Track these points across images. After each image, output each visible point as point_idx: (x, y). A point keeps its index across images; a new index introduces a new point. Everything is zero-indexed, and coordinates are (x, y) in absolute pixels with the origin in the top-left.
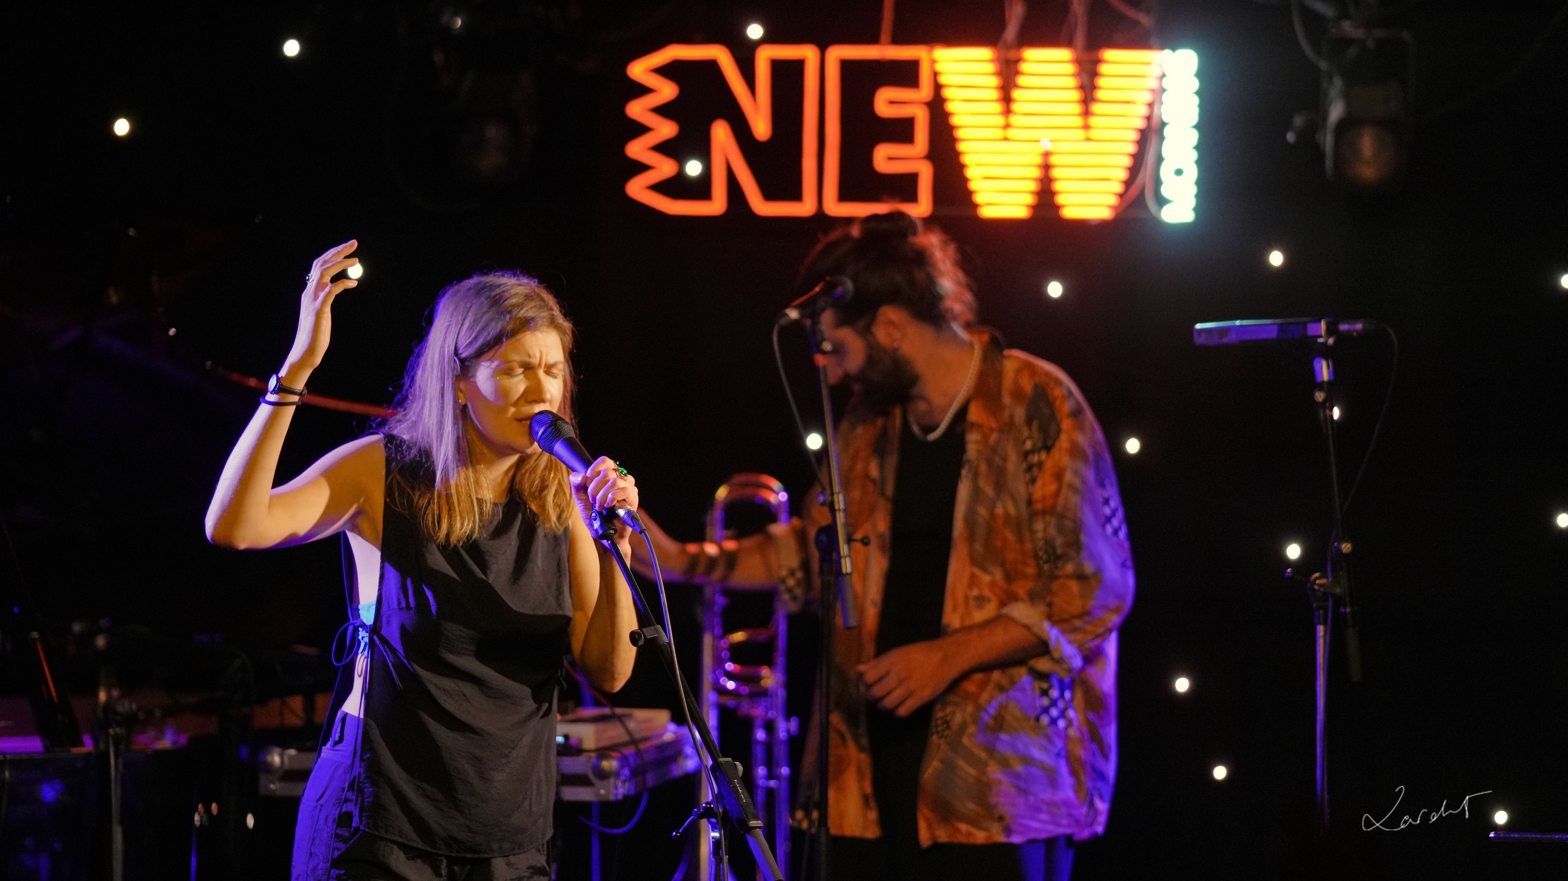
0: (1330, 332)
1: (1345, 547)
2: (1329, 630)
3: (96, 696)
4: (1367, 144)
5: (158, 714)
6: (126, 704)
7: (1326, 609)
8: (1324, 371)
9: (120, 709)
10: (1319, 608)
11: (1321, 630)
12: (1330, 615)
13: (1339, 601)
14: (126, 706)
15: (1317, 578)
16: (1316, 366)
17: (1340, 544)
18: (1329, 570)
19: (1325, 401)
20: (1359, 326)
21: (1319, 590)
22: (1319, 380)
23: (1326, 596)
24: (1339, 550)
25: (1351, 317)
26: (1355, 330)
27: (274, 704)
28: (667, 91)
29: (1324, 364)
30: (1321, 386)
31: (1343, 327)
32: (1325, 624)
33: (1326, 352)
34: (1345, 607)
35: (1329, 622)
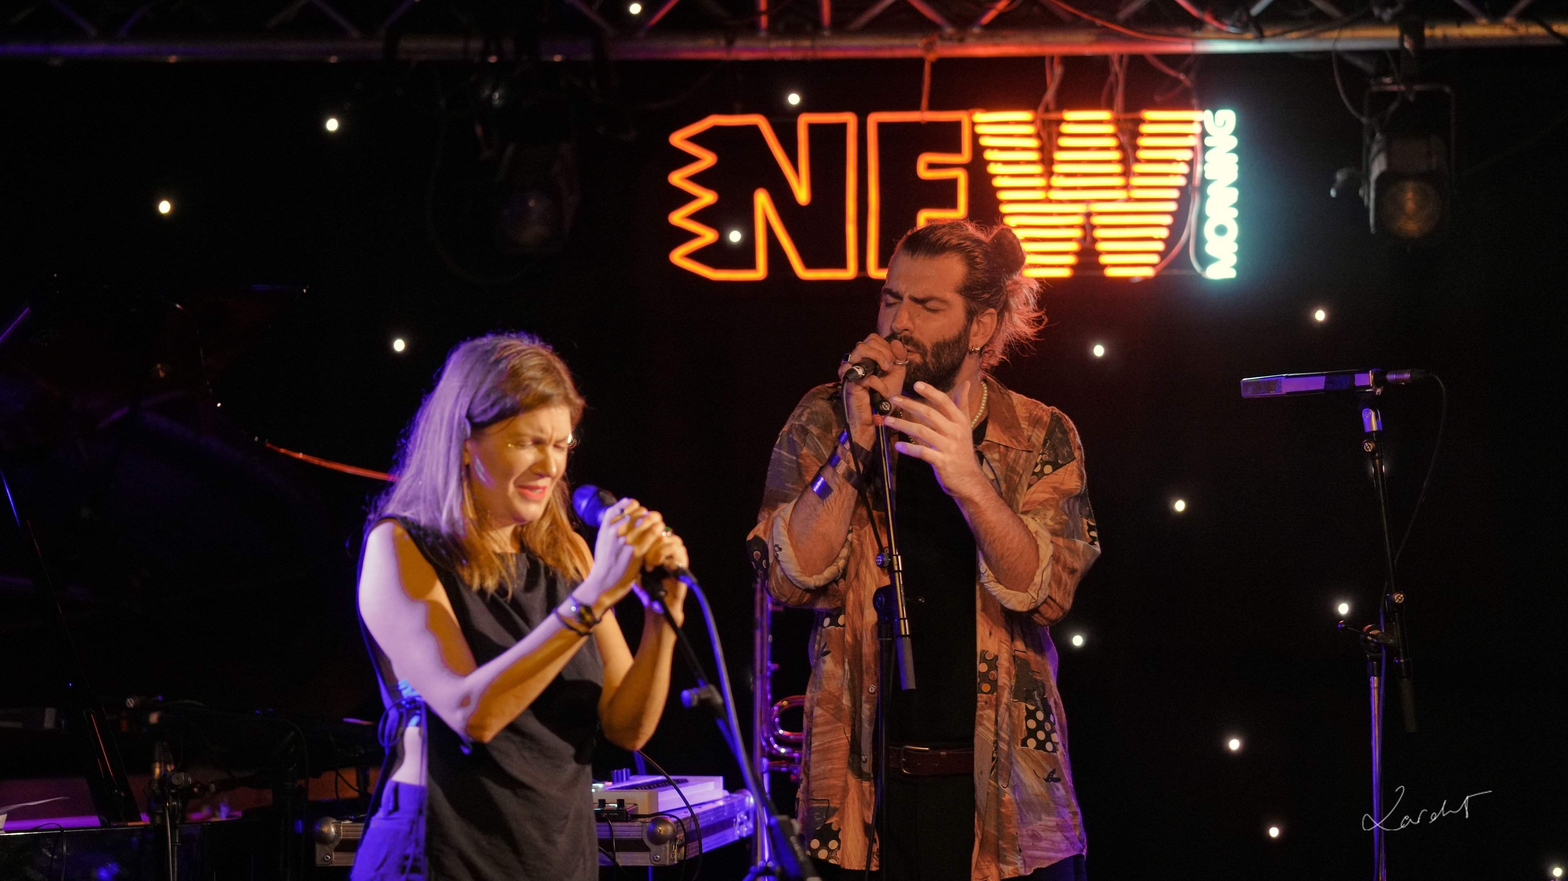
0: (1377, 382)
1: (1398, 597)
2: (1383, 682)
3: (152, 772)
4: (1410, 199)
5: (213, 787)
6: (182, 776)
7: (1379, 660)
8: (1372, 421)
9: (175, 781)
10: (1372, 659)
11: (1375, 681)
12: (1383, 667)
13: (1392, 652)
14: (181, 779)
15: (1370, 629)
16: (1365, 416)
17: (1391, 594)
18: (1382, 621)
19: (1374, 452)
20: (1407, 376)
21: (1372, 641)
22: (1367, 430)
23: (1379, 646)
24: (1392, 602)
25: (1399, 368)
26: (1403, 380)
27: (329, 777)
28: (707, 159)
29: (1373, 414)
30: (1369, 436)
31: (1391, 377)
32: (1379, 676)
33: (1374, 403)
34: (1399, 659)
35: (1383, 671)
